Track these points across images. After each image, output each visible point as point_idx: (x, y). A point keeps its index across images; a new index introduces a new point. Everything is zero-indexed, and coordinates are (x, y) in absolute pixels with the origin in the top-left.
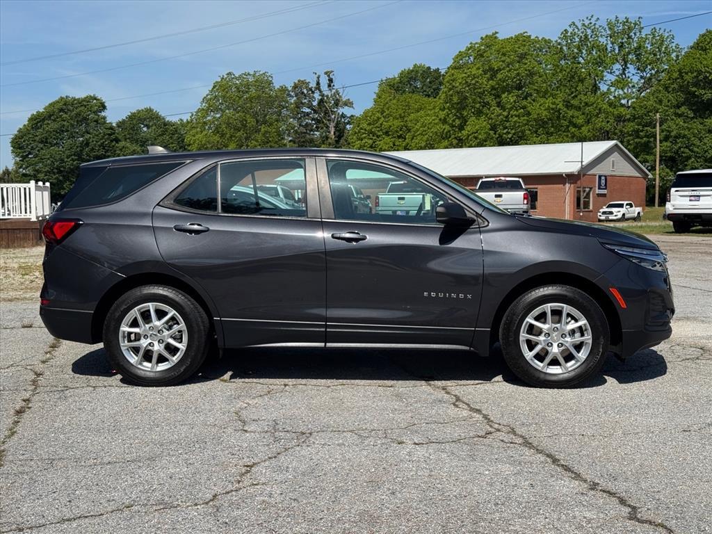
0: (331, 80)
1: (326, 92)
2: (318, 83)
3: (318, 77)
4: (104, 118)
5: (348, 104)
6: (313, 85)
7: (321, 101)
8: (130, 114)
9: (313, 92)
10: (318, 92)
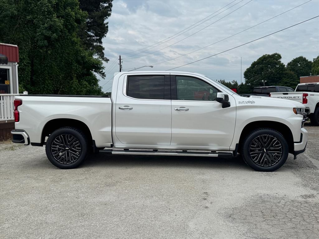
4: (280, 62)
8: (293, 59)
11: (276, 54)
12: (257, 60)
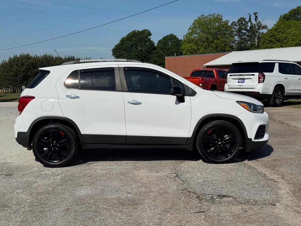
0: (256, 17)
1: (254, 22)
2: (250, 19)
3: (250, 16)
4: (150, 39)
5: (265, 27)
7: (251, 27)
10: (250, 23)
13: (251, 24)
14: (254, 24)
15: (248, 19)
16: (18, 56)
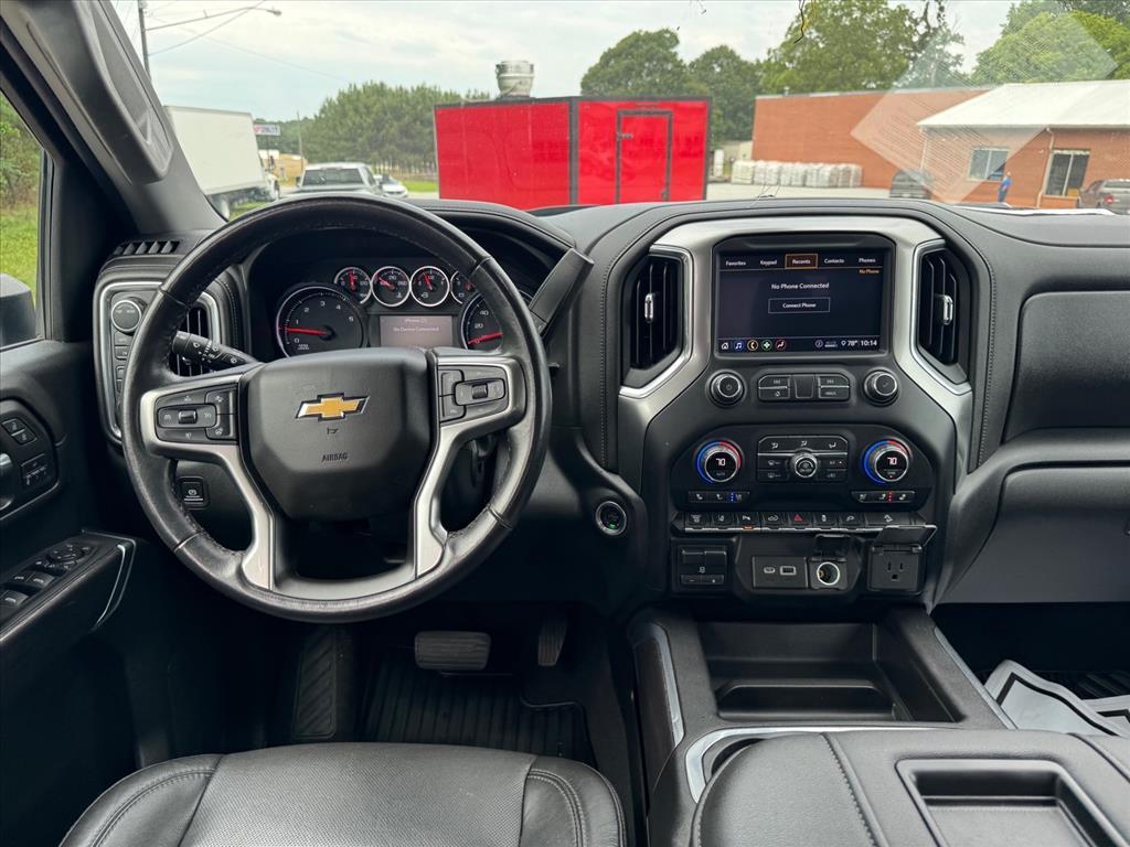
0: (942, 9)
1: (934, 23)
2: (926, 13)
3: (927, 5)
4: (675, 54)
5: (957, 39)
6: (918, 15)
7: (925, 35)
8: (704, 53)
9: (917, 23)
10: (924, 23)
11: (667, 31)
12: (618, 45)
13: (928, 26)
14: (934, 29)
15: (922, 15)
16: (360, 87)
